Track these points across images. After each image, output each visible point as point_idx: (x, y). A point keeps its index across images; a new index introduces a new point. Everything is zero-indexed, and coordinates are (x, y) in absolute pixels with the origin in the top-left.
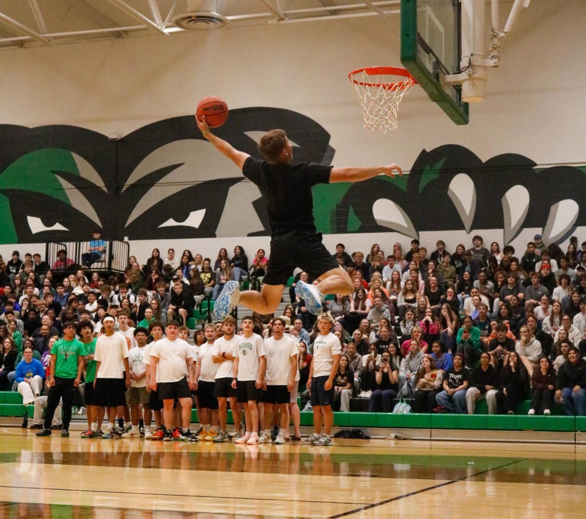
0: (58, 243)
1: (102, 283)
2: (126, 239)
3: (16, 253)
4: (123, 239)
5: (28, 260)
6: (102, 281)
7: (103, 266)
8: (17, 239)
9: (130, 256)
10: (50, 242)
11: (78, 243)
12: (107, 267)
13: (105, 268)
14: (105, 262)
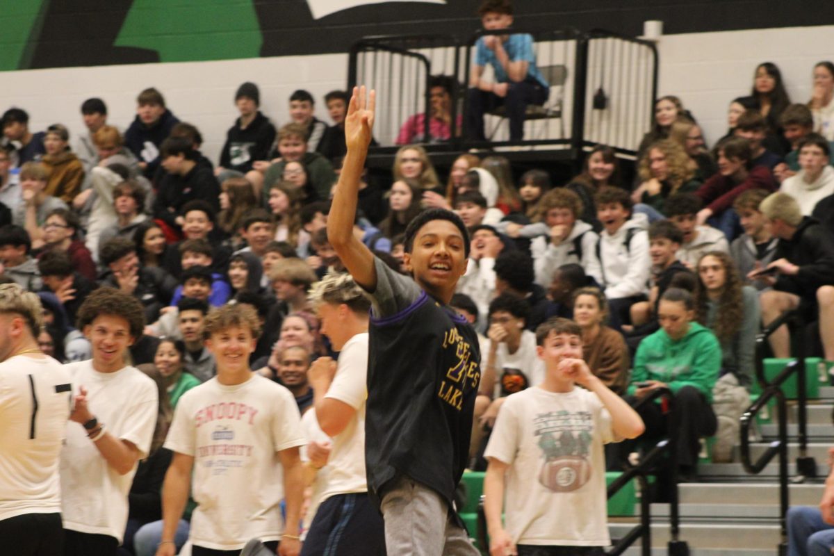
0: (403, 52)
1: (535, 191)
2: (652, 29)
3: (249, 92)
4: (641, 32)
5: (299, 116)
6: (535, 184)
7: (555, 135)
8: (256, 38)
9: (661, 94)
10: (363, 46)
11: (463, 50)
12: (568, 135)
13: (562, 141)
14: (558, 115)
